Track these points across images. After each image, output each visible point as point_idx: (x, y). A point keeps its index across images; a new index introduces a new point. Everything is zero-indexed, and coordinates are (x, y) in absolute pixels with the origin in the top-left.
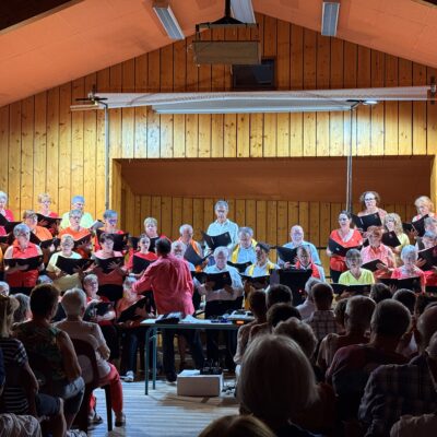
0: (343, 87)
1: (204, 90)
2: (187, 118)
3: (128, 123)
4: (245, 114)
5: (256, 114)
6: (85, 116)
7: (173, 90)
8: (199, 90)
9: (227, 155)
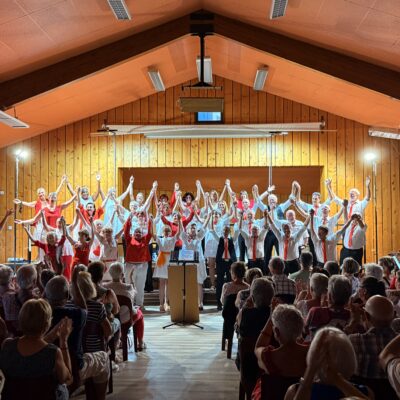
0: (267, 122)
1: (178, 124)
2: (167, 141)
3: (128, 145)
4: (203, 139)
5: (211, 139)
6: (99, 139)
7: (157, 124)
8: (174, 124)
9: (193, 165)
